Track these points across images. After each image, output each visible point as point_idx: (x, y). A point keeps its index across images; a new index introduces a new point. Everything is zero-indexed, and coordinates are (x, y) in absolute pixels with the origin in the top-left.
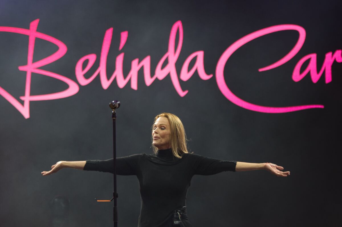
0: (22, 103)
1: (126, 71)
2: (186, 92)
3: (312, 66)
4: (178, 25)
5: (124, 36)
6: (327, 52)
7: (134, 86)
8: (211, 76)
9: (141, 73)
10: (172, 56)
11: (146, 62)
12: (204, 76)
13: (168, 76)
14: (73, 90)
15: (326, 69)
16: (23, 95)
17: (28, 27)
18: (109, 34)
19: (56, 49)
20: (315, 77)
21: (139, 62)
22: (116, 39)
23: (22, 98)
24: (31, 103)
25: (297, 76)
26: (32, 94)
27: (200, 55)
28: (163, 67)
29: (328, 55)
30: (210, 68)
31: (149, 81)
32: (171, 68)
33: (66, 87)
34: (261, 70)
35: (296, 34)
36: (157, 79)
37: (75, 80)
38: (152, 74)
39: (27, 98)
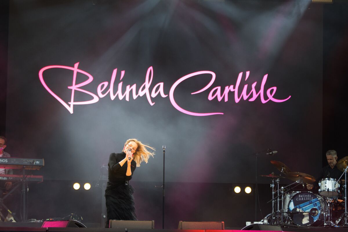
0: (69, 105)
1: (123, 91)
2: (154, 103)
3: (218, 93)
4: (151, 68)
5: (123, 73)
6: (226, 86)
7: (127, 99)
8: (167, 95)
9: (131, 92)
10: (147, 84)
11: (134, 87)
12: (163, 95)
13: (145, 94)
14: (96, 100)
15: (225, 95)
16: (70, 101)
17: (73, 67)
18: (115, 72)
19: (87, 78)
20: (220, 99)
21: (130, 87)
22: (118, 75)
23: (69, 103)
24: (74, 106)
25: (210, 98)
26: (74, 101)
27: (162, 84)
28: (142, 90)
29: (227, 88)
30: (166, 91)
31: (135, 97)
32: (146, 91)
33: (92, 98)
34: (192, 94)
35: (211, 76)
36: (139, 96)
37: (97, 95)
38: (137, 93)
39: (72, 103)
